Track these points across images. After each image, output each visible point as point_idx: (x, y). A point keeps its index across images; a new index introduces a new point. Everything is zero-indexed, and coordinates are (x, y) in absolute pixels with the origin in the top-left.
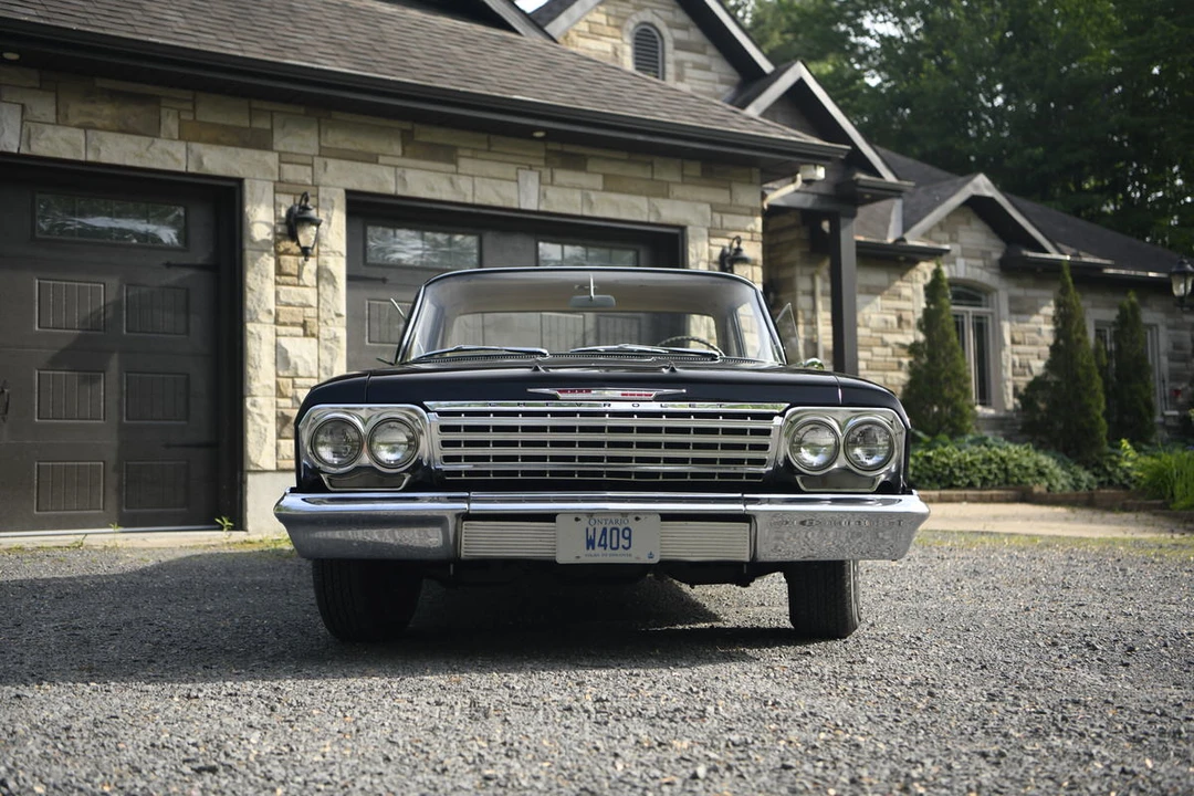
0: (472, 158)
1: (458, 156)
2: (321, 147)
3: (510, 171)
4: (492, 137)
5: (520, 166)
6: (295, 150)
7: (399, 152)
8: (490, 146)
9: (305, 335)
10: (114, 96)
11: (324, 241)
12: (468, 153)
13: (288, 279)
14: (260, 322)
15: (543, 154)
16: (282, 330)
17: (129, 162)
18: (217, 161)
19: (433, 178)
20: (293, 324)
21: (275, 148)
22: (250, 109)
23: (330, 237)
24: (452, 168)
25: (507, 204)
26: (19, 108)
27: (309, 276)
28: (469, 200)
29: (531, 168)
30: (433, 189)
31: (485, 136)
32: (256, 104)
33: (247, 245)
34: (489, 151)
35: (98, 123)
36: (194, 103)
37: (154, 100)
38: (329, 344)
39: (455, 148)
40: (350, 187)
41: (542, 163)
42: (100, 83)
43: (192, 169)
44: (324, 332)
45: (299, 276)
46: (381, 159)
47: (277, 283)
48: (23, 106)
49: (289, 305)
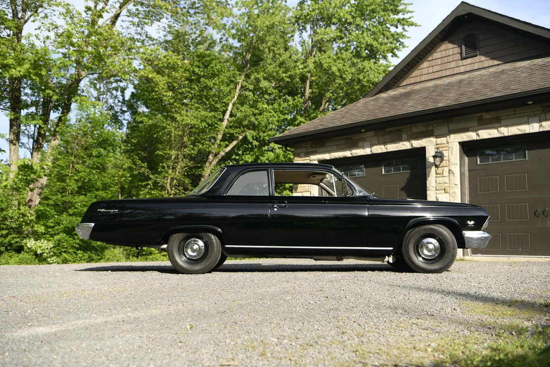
0: (507, 119)
1: (501, 120)
2: (449, 131)
3: (525, 119)
4: (516, 109)
5: (529, 116)
6: (441, 134)
7: (477, 125)
8: (515, 112)
9: (445, 193)
10: (390, 132)
11: (450, 161)
12: (506, 117)
13: (439, 175)
14: (431, 190)
15: (541, 109)
16: (438, 192)
17: (395, 150)
18: (417, 144)
19: (490, 131)
20: (441, 190)
21: (435, 134)
22: (427, 125)
23: (452, 159)
24: (499, 125)
25: (524, 132)
26: (369, 143)
27: (446, 173)
28: (506, 134)
29: (535, 115)
30: (490, 134)
31: (512, 109)
32: (428, 123)
33: (427, 167)
34: (515, 114)
35: (387, 141)
36: (411, 128)
37: (400, 131)
38: (452, 195)
39: (499, 117)
40: (459, 141)
41: (541, 112)
42: (388, 130)
43: (411, 148)
44: (451, 191)
45: (443, 174)
46: (470, 129)
47: (436, 177)
48: (371, 142)
49: (440, 183)
